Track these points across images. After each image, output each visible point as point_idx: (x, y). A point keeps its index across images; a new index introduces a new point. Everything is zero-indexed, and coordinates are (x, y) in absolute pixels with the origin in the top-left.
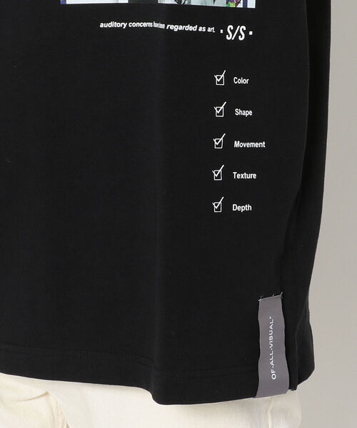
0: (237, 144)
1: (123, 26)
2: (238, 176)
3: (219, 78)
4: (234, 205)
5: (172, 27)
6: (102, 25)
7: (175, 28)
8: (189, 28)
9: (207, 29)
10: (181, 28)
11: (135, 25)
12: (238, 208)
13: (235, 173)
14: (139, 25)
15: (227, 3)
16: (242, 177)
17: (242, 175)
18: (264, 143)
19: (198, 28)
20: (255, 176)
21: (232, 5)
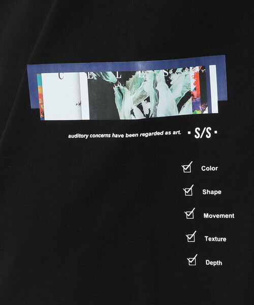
0: (206, 216)
1: (85, 136)
2: (210, 239)
3: (186, 168)
4: (207, 261)
5: (143, 135)
6: (70, 136)
7: (146, 135)
8: (157, 133)
9: (172, 133)
10: (150, 134)
11: (94, 136)
12: (211, 263)
13: (206, 237)
14: (98, 136)
15: (193, 112)
16: (213, 240)
17: (213, 239)
18: (233, 215)
19: (164, 133)
20: (225, 239)
21: (199, 112)
